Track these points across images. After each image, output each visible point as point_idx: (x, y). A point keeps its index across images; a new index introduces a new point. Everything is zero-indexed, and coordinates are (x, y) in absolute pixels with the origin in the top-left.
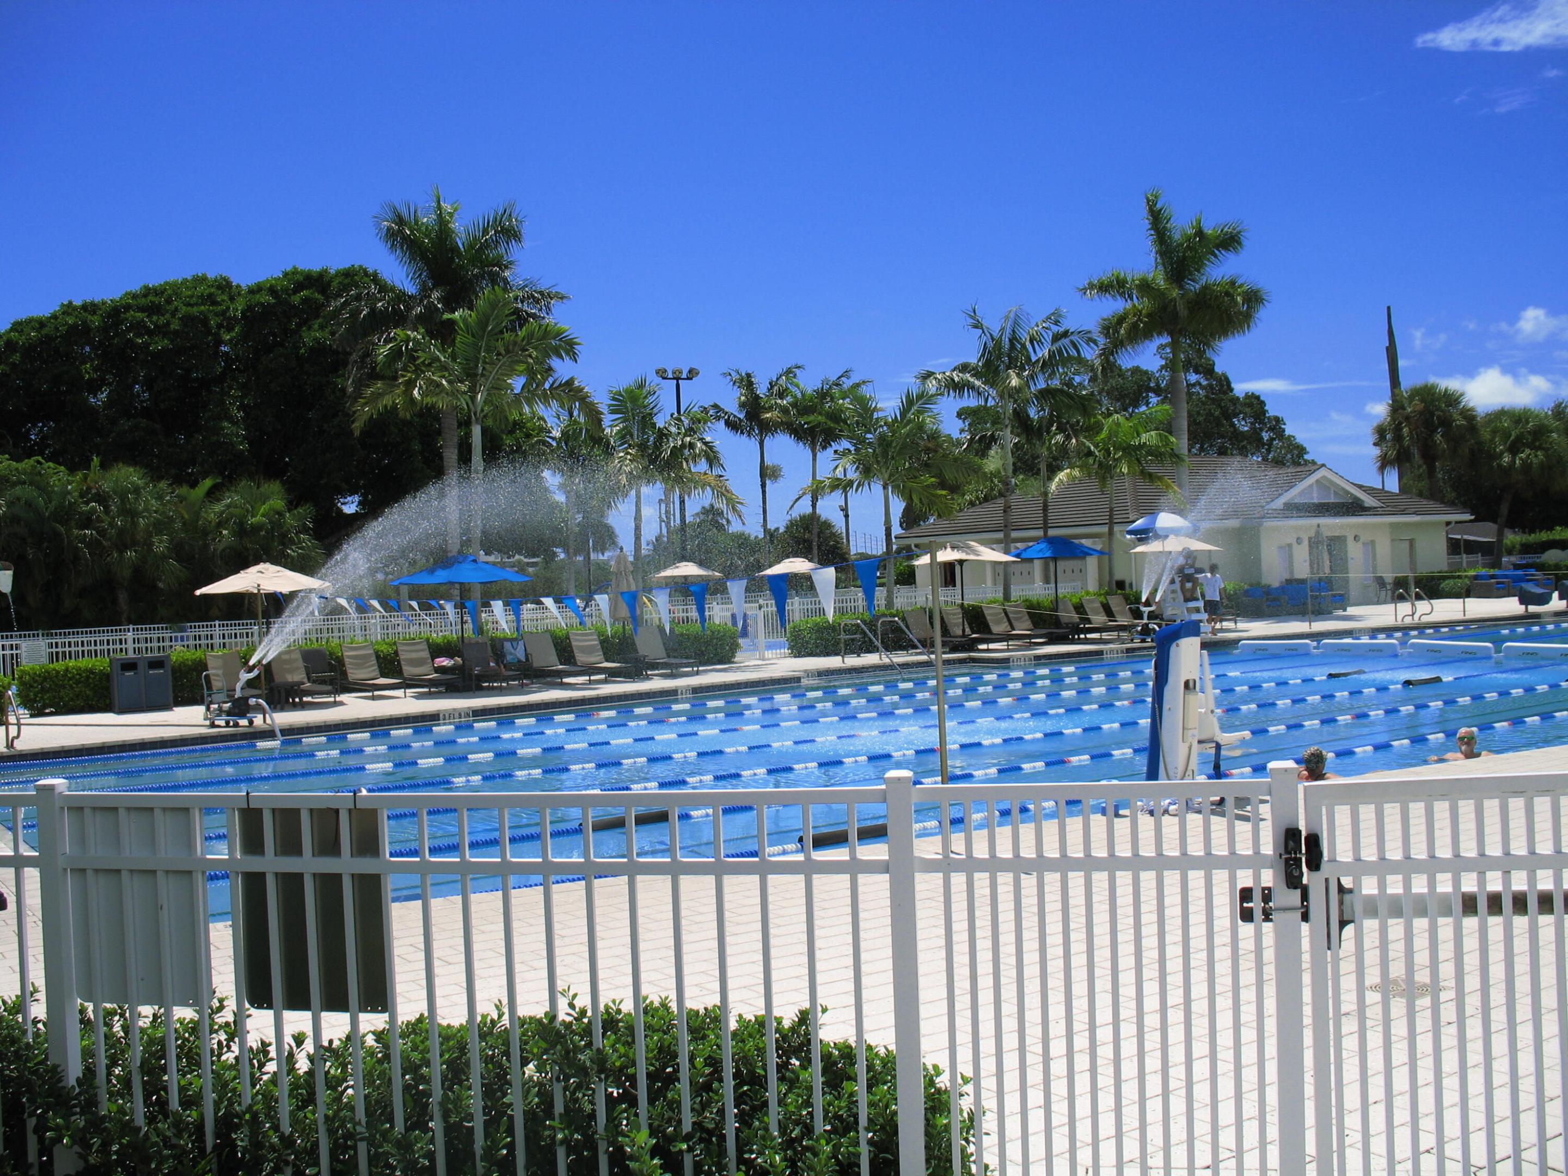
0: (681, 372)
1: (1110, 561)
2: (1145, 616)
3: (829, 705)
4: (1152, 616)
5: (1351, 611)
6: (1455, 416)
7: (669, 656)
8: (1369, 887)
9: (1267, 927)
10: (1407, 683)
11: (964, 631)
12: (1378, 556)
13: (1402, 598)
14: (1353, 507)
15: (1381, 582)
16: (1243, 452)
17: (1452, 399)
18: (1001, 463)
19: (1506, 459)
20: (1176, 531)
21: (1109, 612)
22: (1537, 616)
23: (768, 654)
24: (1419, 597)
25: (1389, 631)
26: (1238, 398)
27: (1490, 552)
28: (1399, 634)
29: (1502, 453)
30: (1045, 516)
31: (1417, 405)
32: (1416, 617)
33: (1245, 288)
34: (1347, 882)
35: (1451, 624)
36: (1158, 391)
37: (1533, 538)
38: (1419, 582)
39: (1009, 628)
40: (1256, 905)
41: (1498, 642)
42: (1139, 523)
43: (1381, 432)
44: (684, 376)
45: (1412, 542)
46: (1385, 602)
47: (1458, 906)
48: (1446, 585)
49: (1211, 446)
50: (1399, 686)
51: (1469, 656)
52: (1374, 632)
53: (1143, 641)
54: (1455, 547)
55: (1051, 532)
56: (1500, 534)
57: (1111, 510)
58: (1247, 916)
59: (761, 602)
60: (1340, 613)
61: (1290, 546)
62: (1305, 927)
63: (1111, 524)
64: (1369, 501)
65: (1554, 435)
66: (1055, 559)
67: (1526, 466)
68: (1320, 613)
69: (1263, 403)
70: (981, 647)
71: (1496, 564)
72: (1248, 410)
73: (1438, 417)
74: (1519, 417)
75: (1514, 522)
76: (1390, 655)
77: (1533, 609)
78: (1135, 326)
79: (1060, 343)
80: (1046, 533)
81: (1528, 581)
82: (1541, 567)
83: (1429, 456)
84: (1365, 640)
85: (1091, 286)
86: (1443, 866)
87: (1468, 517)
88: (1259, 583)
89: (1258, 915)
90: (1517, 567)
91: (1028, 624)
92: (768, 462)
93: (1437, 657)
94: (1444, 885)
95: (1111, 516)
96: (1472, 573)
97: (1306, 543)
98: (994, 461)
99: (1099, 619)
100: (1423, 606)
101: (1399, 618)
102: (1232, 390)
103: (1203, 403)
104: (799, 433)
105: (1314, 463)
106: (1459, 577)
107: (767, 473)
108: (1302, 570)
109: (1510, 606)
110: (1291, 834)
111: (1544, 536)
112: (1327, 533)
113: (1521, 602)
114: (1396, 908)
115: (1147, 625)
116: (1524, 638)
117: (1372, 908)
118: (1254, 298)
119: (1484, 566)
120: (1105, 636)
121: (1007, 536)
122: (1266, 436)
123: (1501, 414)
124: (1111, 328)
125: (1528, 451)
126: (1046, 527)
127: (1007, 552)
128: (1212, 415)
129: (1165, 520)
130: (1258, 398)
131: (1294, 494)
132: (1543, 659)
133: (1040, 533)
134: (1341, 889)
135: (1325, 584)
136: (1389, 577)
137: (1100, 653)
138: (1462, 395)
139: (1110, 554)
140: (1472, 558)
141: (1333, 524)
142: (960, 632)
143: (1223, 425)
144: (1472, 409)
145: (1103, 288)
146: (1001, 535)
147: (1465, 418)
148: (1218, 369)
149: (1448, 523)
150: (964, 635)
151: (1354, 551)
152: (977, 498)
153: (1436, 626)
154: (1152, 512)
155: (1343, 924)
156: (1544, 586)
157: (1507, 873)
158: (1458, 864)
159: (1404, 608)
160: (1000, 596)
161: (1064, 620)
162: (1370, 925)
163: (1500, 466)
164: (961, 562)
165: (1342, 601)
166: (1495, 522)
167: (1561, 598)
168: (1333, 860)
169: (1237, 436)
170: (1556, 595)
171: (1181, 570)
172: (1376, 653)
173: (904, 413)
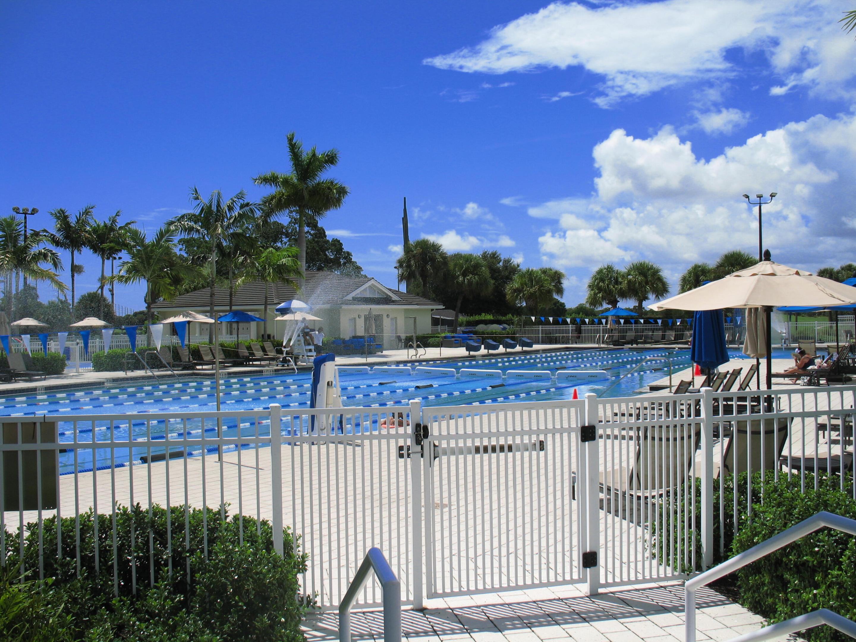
0: (28, 210)
1: (265, 324)
2: (285, 353)
3: (107, 398)
4: (287, 353)
5: (385, 353)
6: (437, 256)
7: (27, 370)
8: (444, 444)
9: (409, 460)
10: (417, 387)
11: (189, 359)
12: (398, 325)
13: (411, 347)
14: (387, 300)
15: (399, 338)
16: (330, 269)
17: (436, 248)
18: (210, 270)
19: (461, 279)
20: (301, 310)
21: (264, 349)
22: (474, 356)
23: (81, 370)
24: (418, 346)
25: (405, 363)
26: (328, 241)
27: (451, 325)
28: (409, 365)
29: (459, 276)
30: (231, 299)
31: (419, 250)
32: (418, 356)
33: (337, 186)
34: (437, 443)
35: (434, 360)
36: (287, 235)
37: (471, 318)
38: (418, 339)
39: (212, 358)
40: (405, 452)
41: (458, 369)
42: (282, 305)
43: (401, 263)
44: (29, 212)
45: (415, 318)
46: (401, 349)
47: (473, 450)
48: (431, 340)
49: (314, 265)
50: (413, 389)
51: (444, 375)
52: (398, 363)
53: (283, 366)
54: (435, 322)
55: (234, 308)
56: (457, 316)
57: (266, 297)
58: (401, 456)
59: (78, 341)
60: (380, 353)
61: (355, 319)
62: (422, 459)
63: (266, 304)
64: (395, 297)
65: (483, 268)
66: (237, 322)
67: (470, 283)
68: (371, 353)
69: (341, 244)
70: (198, 367)
71: (455, 331)
72: (333, 247)
73: (429, 257)
74: (468, 258)
75: (464, 310)
76: (406, 374)
77: (472, 353)
78: (280, 200)
79: (244, 209)
80: (231, 308)
81: (470, 339)
82: (475, 333)
83: (424, 275)
84: (393, 367)
85: (260, 178)
86: (469, 436)
87: (442, 307)
88: (340, 338)
89: (405, 455)
90: (464, 332)
91: (223, 356)
92: (76, 263)
93: (428, 375)
94: (469, 443)
95: (266, 300)
96: (443, 335)
97: (363, 318)
98: (208, 270)
99: (259, 354)
100: (421, 351)
101: (410, 357)
102: (325, 236)
103: (311, 243)
104: (95, 249)
105: (366, 277)
106: (437, 337)
107: (75, 269)
108: (361, 332)
109: (462, 352)
110: (418, 426)
111: (477, 318)
112: (374, 313)
113: (467, 350)
114: (453, 452)
115: (285, 357)
116: (468, 367)
117: (445, 453)
118: (342, 191)
119: (449, 332)
120: (263, 363)
121: (212, 309)
122: (342, 261)
123: (458, 256)
124: (268, 201)
125: (471, 276)
126: (231, 306)
127: (211, 317)
128: (314, 249)
129: (296, 304)
130: (339, 241)
131: (357, 293)
132: (478, 377)
133: (228, 308)
134: (435, 446)
135: (372, 338)
136: (403, 336)
137: (261, 372)
138: (441, 246)
139: (264, 320)
140: (443, 327)
141: (377, 308)
142: (187, 360)
143: (320, 254)
144: (445, 253)
145: (265, 180)
146: (208, 308)
147: (442, 258)
148: (319, 225)
149: (432, 310)
150: (189, 361)
151: (387, 323)
152: (190, 288)
153: (427, 361)
154: (290, 299)
155: (435, 458)
156: (476, 342)
157: (490, 438)
158: (474, 436)
159: (412, 352)
160: (207, 341)
161: (241, 355)
162: (444, 459)
163: (457, 282)
164: (189, 322)
165: (380, 348)
166: (454, 310)
167: (485, 348)
168: (432, 435)
169: (328, 261)
170: (483, 346)
171: (303, 331)
172: (400, 374)
173: (159, 240)
